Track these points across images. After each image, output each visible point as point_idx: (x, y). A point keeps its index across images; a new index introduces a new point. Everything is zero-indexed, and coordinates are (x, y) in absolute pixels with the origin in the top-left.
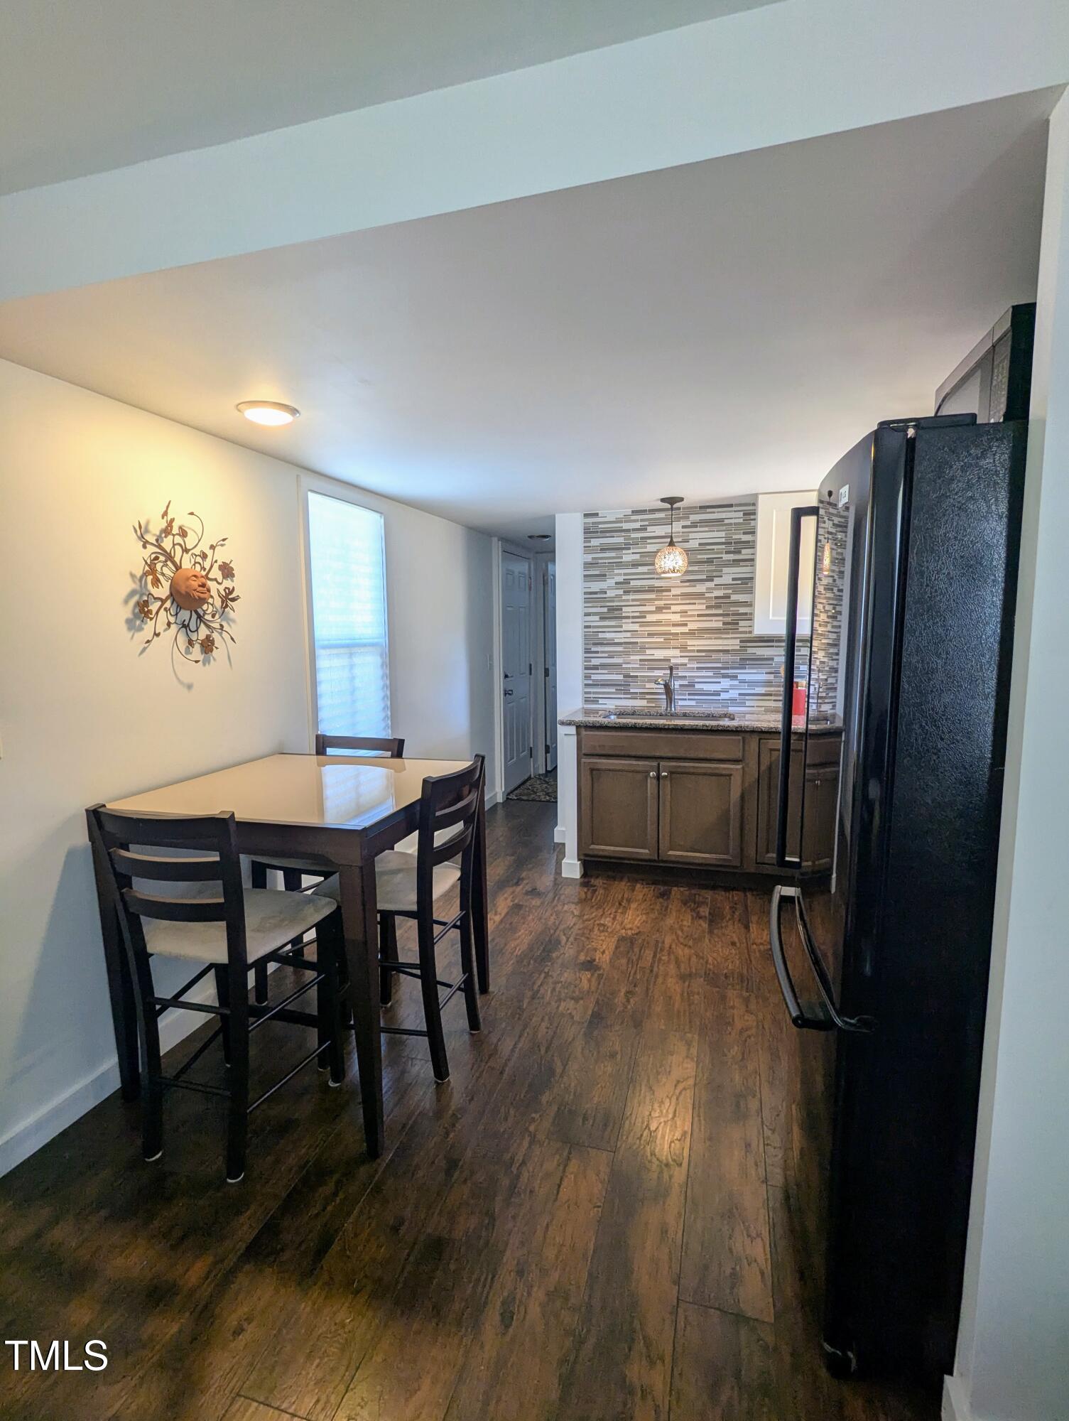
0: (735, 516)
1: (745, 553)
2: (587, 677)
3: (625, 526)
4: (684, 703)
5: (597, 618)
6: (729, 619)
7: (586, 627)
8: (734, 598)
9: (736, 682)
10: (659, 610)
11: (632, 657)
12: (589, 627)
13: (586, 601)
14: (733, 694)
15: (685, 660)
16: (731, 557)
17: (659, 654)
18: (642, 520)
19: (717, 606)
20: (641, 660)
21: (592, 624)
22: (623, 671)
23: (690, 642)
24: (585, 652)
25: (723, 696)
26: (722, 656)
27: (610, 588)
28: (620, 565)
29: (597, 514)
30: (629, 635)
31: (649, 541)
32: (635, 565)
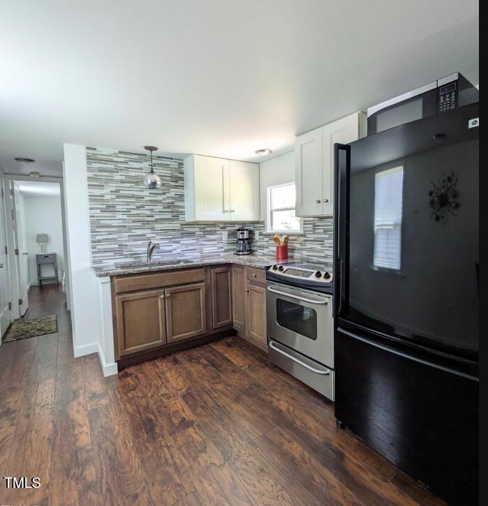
0: (175, 165)
1: (180, 183)
2: (93, 247)
3: (115, 159)
4: (156, 257)
5: (99, 211)
6: (174, 214)
7: (91, 217)
8: (176, 204)
9: (180, 245)
10: (138, 208)
11: (124, 234)
12: (93, 216)
13: (91, 200)
14: (179, 251)
15: (154, 235)
16: (174, 184)
17: (139, 232)
18: (125, 158)
19: (169, 207)
20: (129, 236)
21: (95, 215)
22: (118, 243)
23: (156, 226)
24: (92, 232)
25: (174, 252)
26: (172, 233)
27: (106, 194)
28: (112, 180)
29: (95, 149)
30: (121, 221)
31: (130, 170)
32: (122, 182)
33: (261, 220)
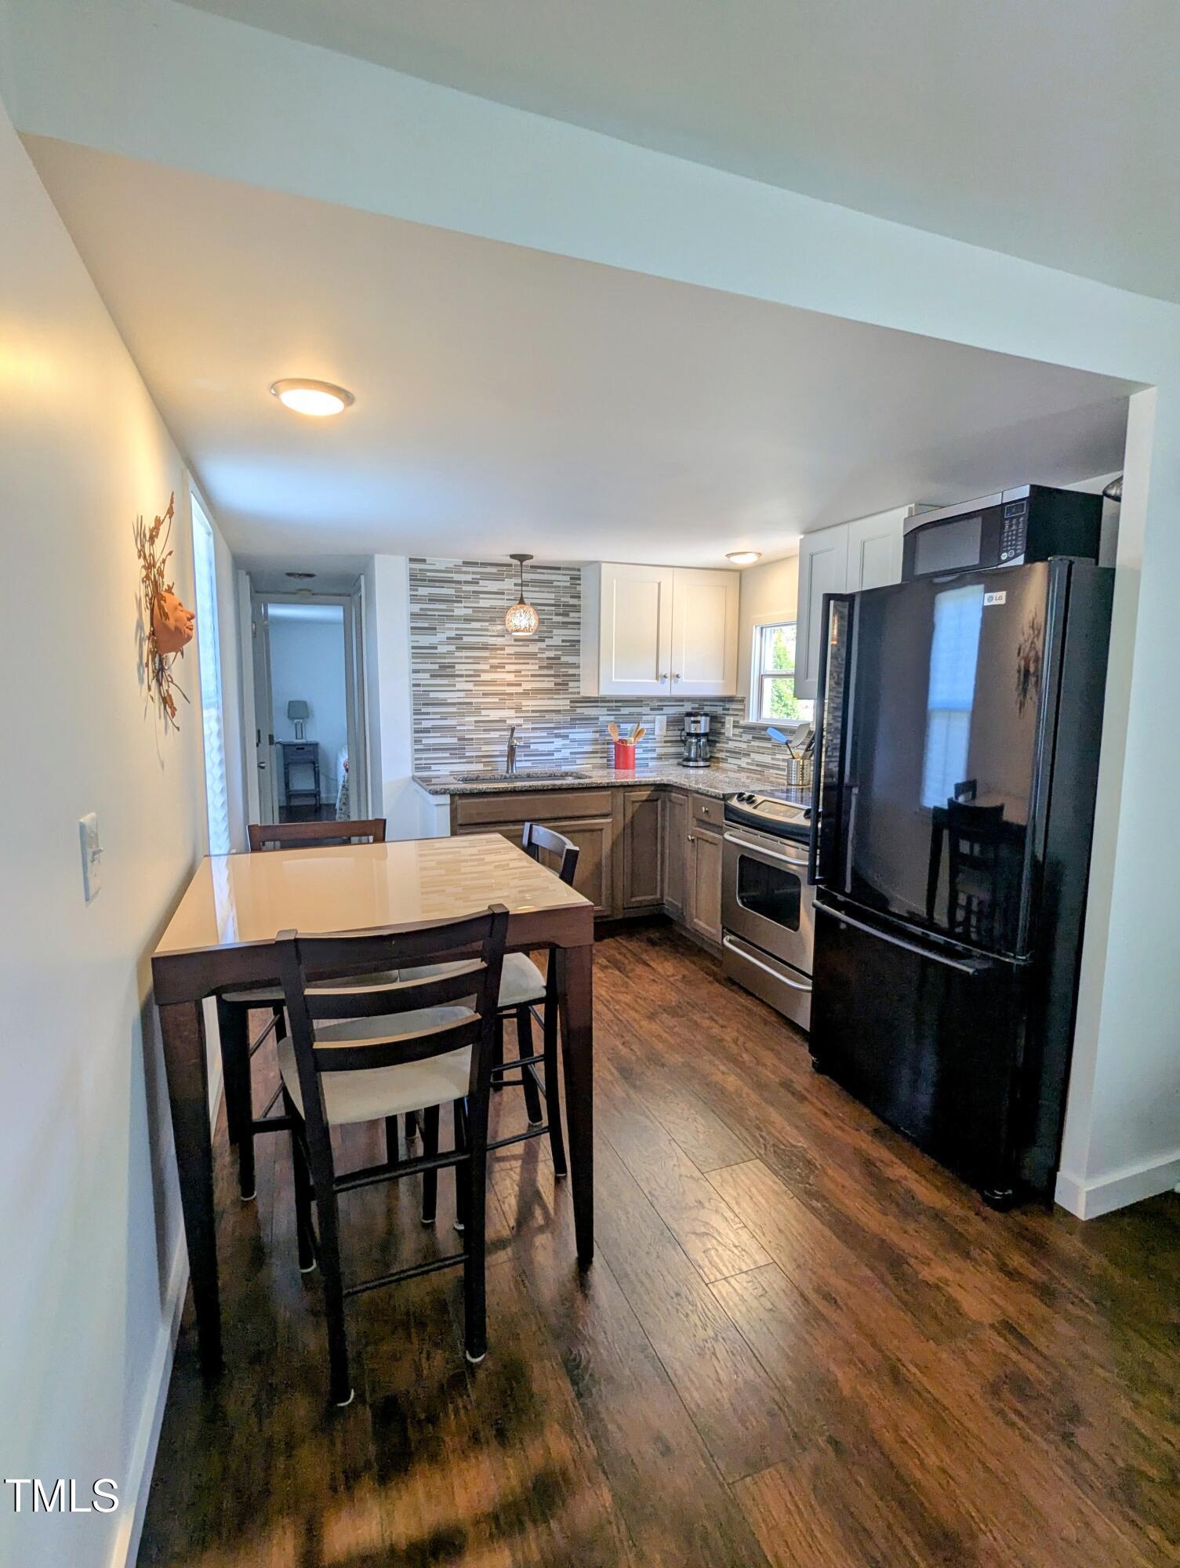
0: (562, 579)
1: (573, 617)
2: (417, 741)
3: (456, 577)
4: (523, 765)
5: (427, 675)
6: (559, 680)
7: (414, 685)
8: (564, 659)
9: (568, 742)
10: (494, 668)
11: (467, 719)
12: (419, 685)
13: (415, 656)
14: (566, 753)
15: (521, 721)
16: (560, 619)
17: (495, 715)
18: (473, 573)
19: (549, 667)
20: (476, 722)
21: (422, 682)
22: (458, 734)
23: (524, 703)
24: (415, 714)
25: (557, 755)
26: (555, 717)
27: (441, 643)
28: (451, 618)
29: (424, 561)
30: (462, 694)
31: (481, 596)
32: (468, 620)
33: (740, 695)
